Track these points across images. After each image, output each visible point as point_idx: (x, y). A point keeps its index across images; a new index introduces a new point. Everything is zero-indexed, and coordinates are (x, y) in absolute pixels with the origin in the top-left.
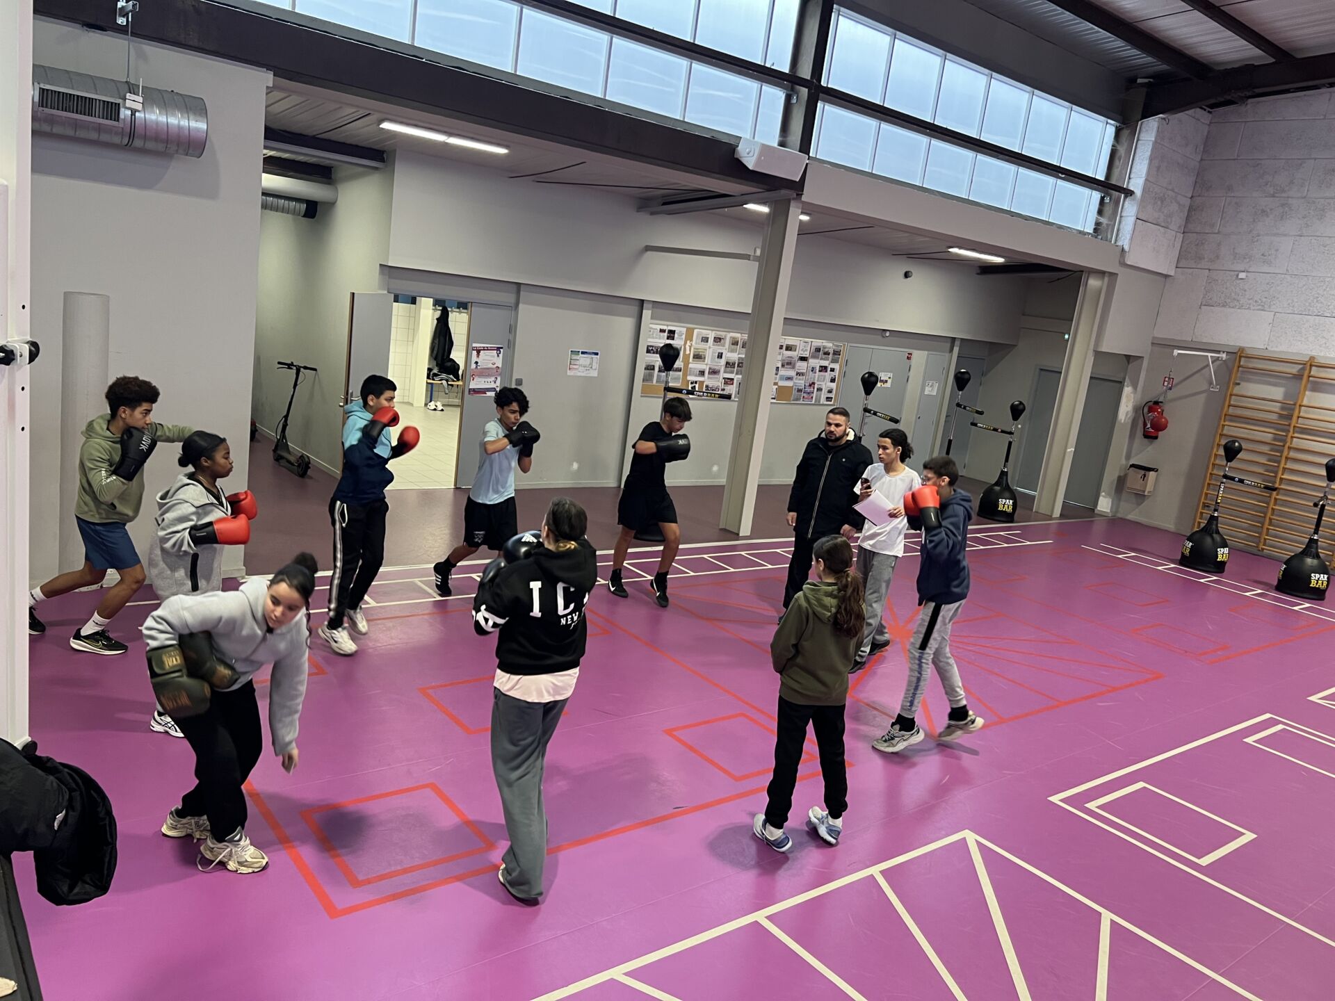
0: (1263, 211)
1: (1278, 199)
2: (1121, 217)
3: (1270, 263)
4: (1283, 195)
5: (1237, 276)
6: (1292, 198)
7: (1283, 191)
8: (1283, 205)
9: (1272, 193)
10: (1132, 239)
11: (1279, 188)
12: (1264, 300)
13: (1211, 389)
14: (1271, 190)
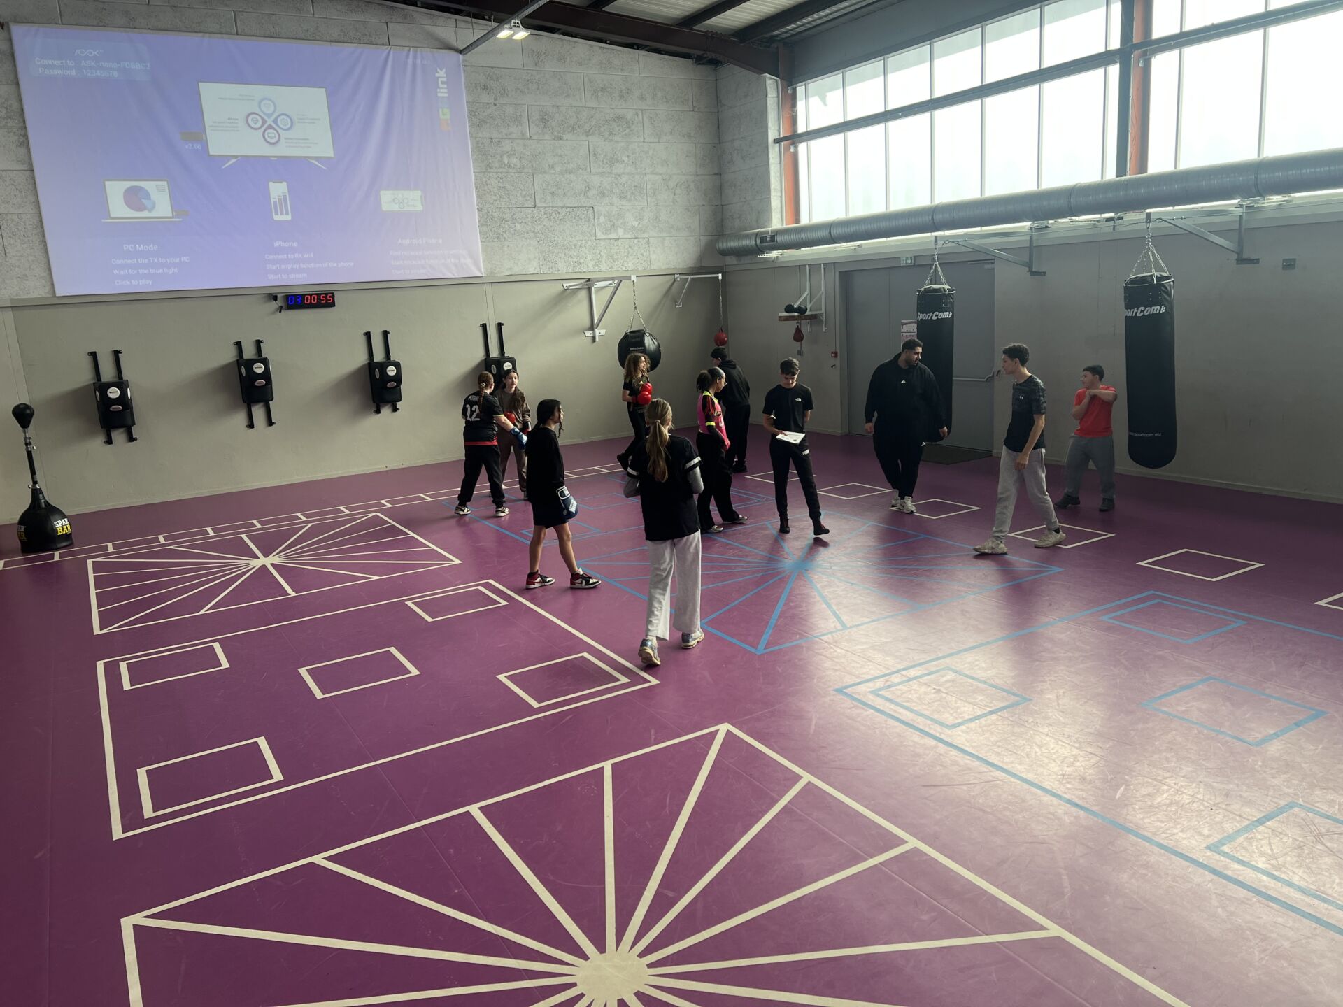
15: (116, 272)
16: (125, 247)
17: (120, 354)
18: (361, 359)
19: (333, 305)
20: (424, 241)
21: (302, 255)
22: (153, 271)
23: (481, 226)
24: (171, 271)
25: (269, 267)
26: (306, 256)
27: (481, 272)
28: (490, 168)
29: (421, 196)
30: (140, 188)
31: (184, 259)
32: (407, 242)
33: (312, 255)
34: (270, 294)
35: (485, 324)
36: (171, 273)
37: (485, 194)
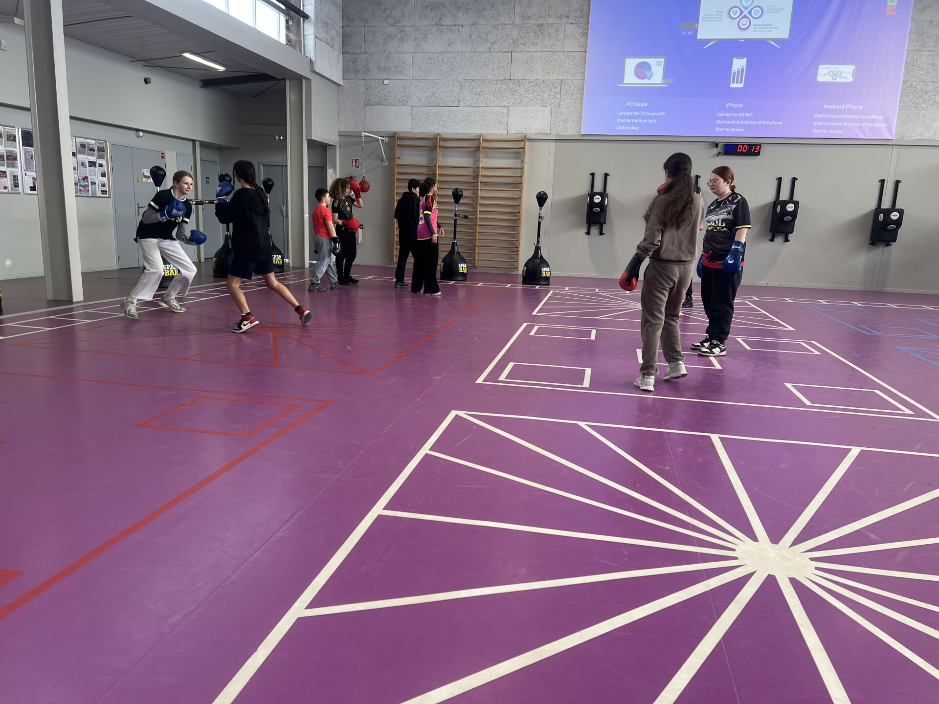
0: (390, 36)
1: (397, 27)
2: (304, 35)
3: (401, 73)
4: (400, 25)
5: (384, 83)
6: (406, 26)
7: (399, 22)
8: (401, 32)
9: (393, 23)
10: (315, 52)
11: (396, 20)
12: (403, 98)
13: (384, 164)
14: (392, 21)
15: (618, 120)
16: (628, 104)
17: (608, 176)
18: (770, 197)
19: (758, 154)
20: (847, 107)
21: (745, 115)
22: (641, 121)
23: (902, 96)
24: (652, 122)
25: (718, 122)
26: (747, 115)
27: (892, 136)
28: (924, 47)
29: (854, 70)
30: (646, 63)
31: (662, 113)
32: (833, 107)
33: (751, 115)
34: (714, 142)
35: (884, 180)
36: (651, 123)
37: (913, 70)
